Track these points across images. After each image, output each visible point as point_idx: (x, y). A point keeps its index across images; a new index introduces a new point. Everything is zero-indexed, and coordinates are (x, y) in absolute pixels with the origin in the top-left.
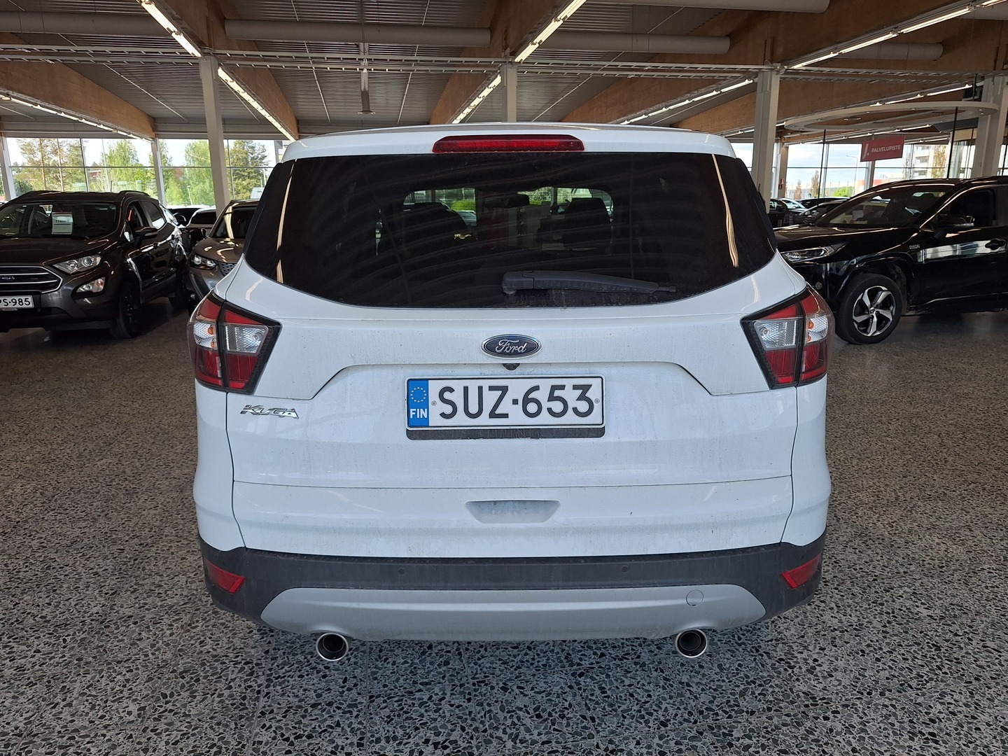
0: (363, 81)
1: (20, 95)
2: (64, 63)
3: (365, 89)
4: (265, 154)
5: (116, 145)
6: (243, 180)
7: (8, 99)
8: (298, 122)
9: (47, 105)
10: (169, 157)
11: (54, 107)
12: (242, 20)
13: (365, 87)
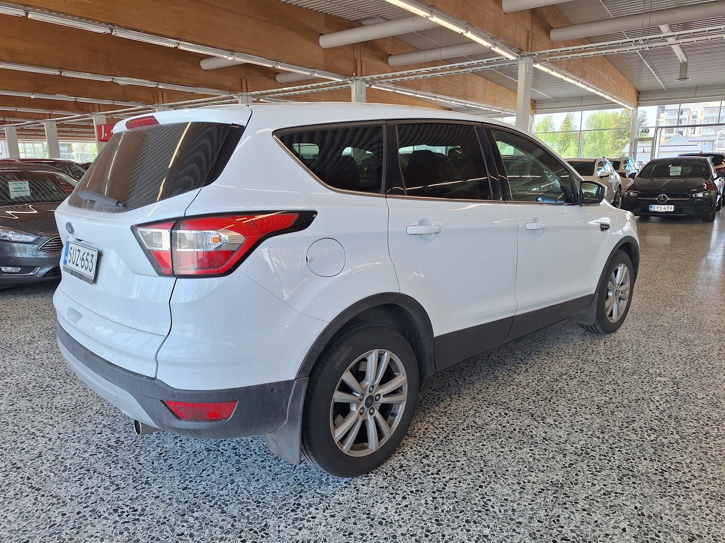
0: (678, 55)
1: (443, 97)
2: (473, 72)
3: (683, 61)
4: (646, 118)
5: (542, 119)
6: (623, 139)
7: (435, 99)
8: (639, 93)
9: (459, 100)
10: (574, 125)
11: (463, 101)
12: (563, 26)
13: (682, 59)
